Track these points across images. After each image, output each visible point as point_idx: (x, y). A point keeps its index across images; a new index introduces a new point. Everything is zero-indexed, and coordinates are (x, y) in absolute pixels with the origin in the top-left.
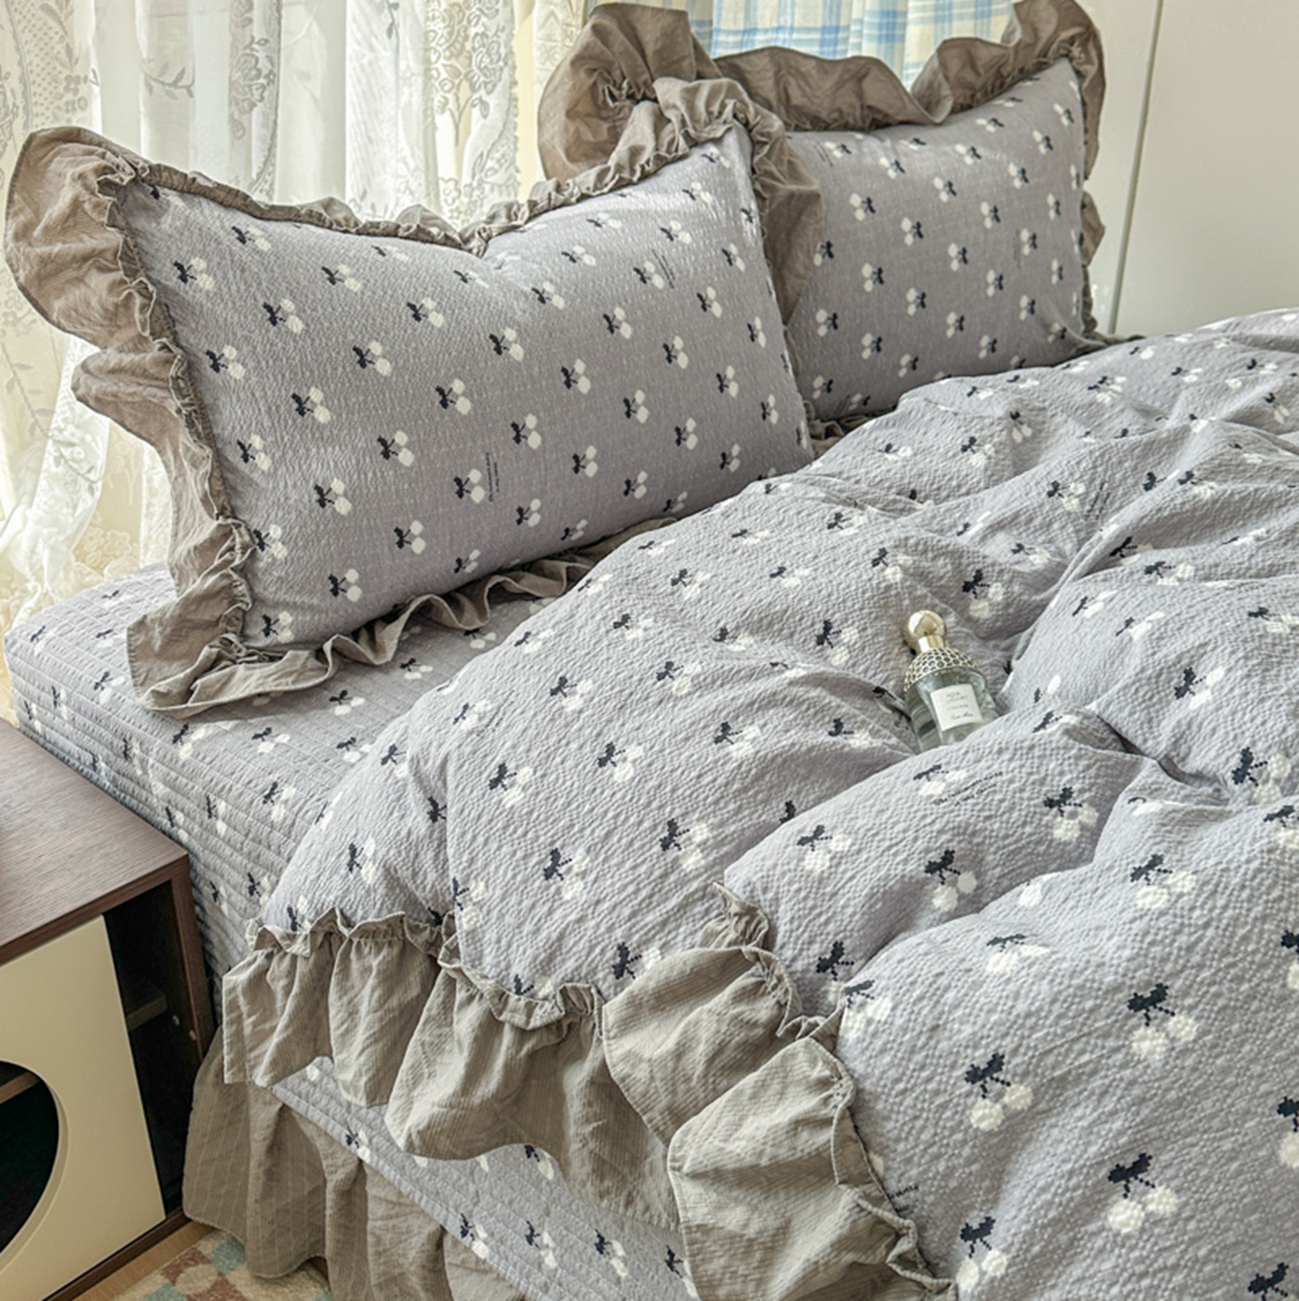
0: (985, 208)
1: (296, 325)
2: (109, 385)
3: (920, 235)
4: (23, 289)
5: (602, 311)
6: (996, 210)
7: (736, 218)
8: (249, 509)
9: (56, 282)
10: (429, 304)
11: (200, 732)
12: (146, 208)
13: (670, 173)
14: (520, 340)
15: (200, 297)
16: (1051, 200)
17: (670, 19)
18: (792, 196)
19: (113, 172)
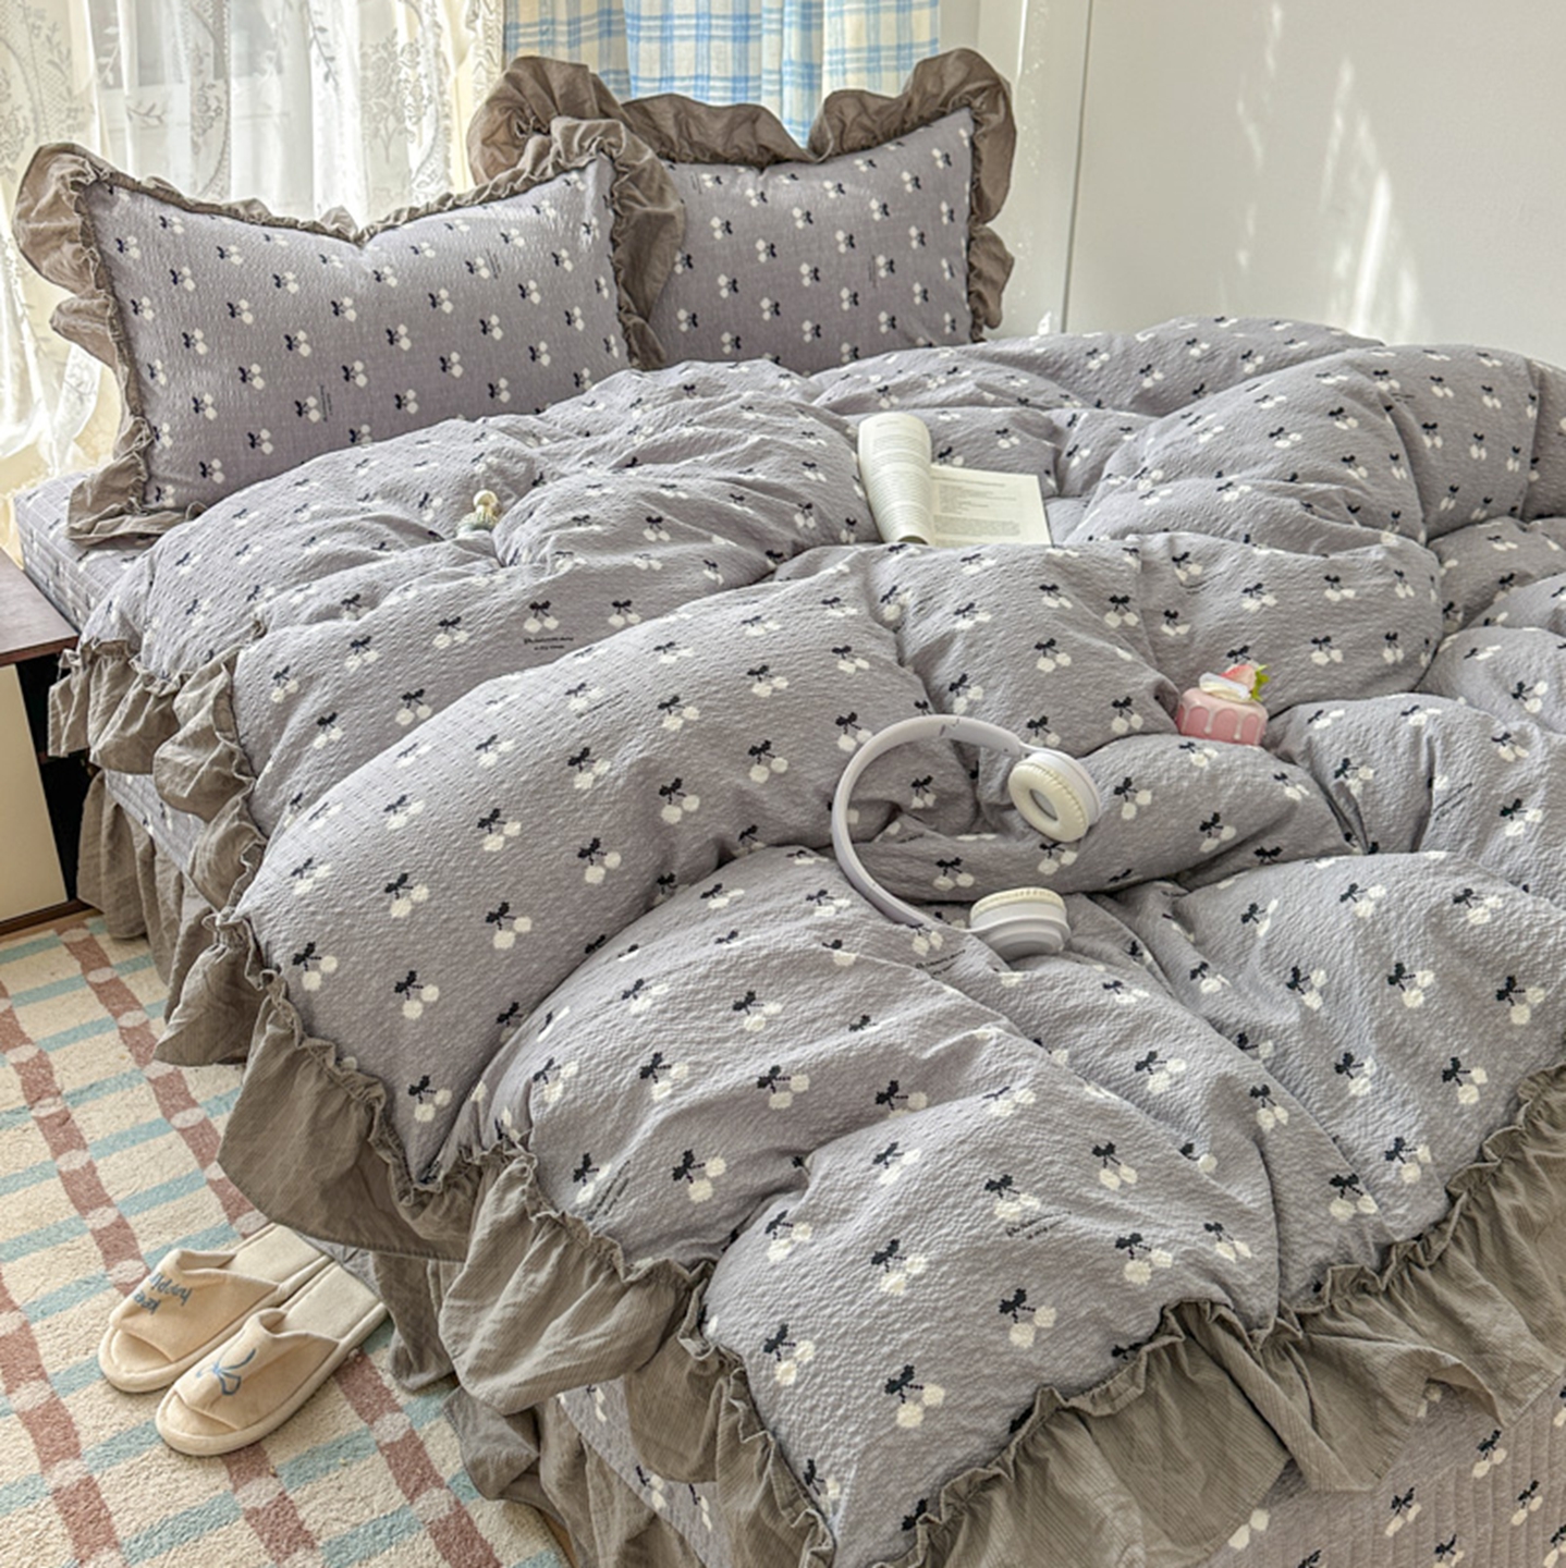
0: (840, 236)
1: (190, 285)
2: (72, 320)
3: (774, 255)
4: (23, 252)
5: (428, 290)
6: (851, 237)
7: (575, 229)
8: (153, 411)
9: (44, 248)
10: (290, 276)
11: (94, 555)
12: (104, 201)
13: (534, 191)
14: (355, 307)
15: (130, 263)
16: (914, 232)
17: (570, 70)
18: (648, 215)
19: (84, 175)
